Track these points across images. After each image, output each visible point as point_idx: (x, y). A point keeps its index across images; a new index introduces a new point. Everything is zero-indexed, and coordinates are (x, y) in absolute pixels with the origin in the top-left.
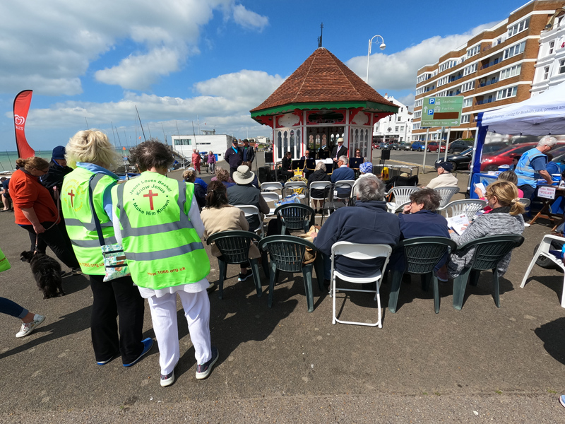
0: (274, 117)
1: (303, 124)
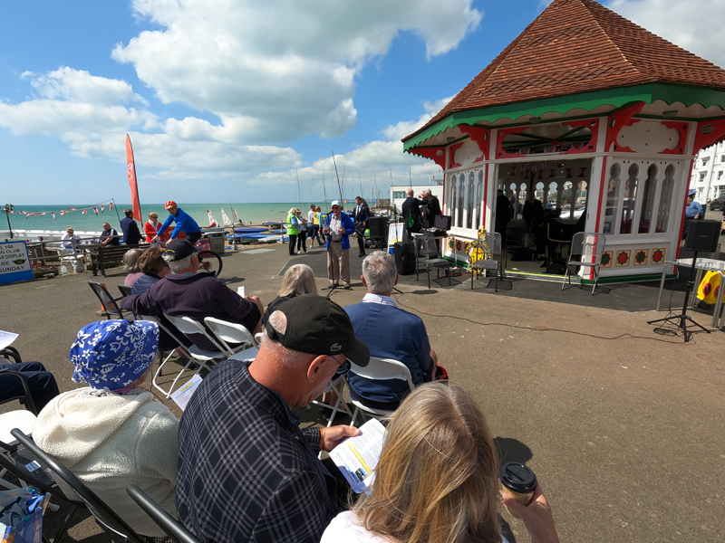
0: (448, 148)
1: (487, 159)
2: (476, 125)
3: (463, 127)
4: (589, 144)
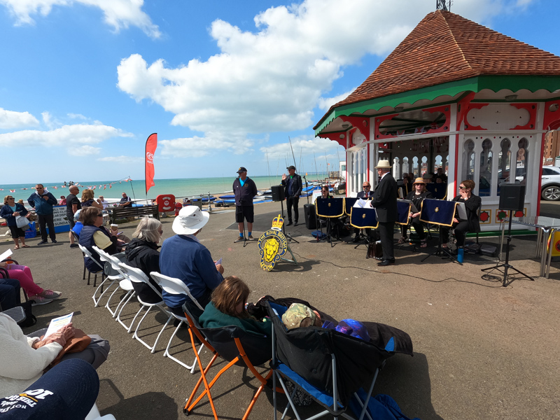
0: (347, 133)
4: (445, 125)
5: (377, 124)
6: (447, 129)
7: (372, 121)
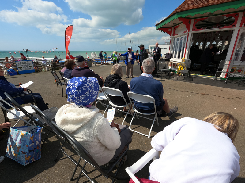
0: (173, 28)
1: (189, 31)
2: (185, 18)
3: (180, 18)
4: (233, 24)
5: (195, 23)
6: (234, 26)
7: (193, 21)
